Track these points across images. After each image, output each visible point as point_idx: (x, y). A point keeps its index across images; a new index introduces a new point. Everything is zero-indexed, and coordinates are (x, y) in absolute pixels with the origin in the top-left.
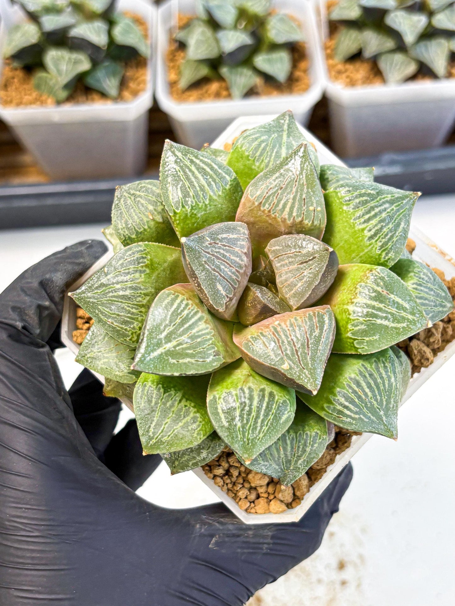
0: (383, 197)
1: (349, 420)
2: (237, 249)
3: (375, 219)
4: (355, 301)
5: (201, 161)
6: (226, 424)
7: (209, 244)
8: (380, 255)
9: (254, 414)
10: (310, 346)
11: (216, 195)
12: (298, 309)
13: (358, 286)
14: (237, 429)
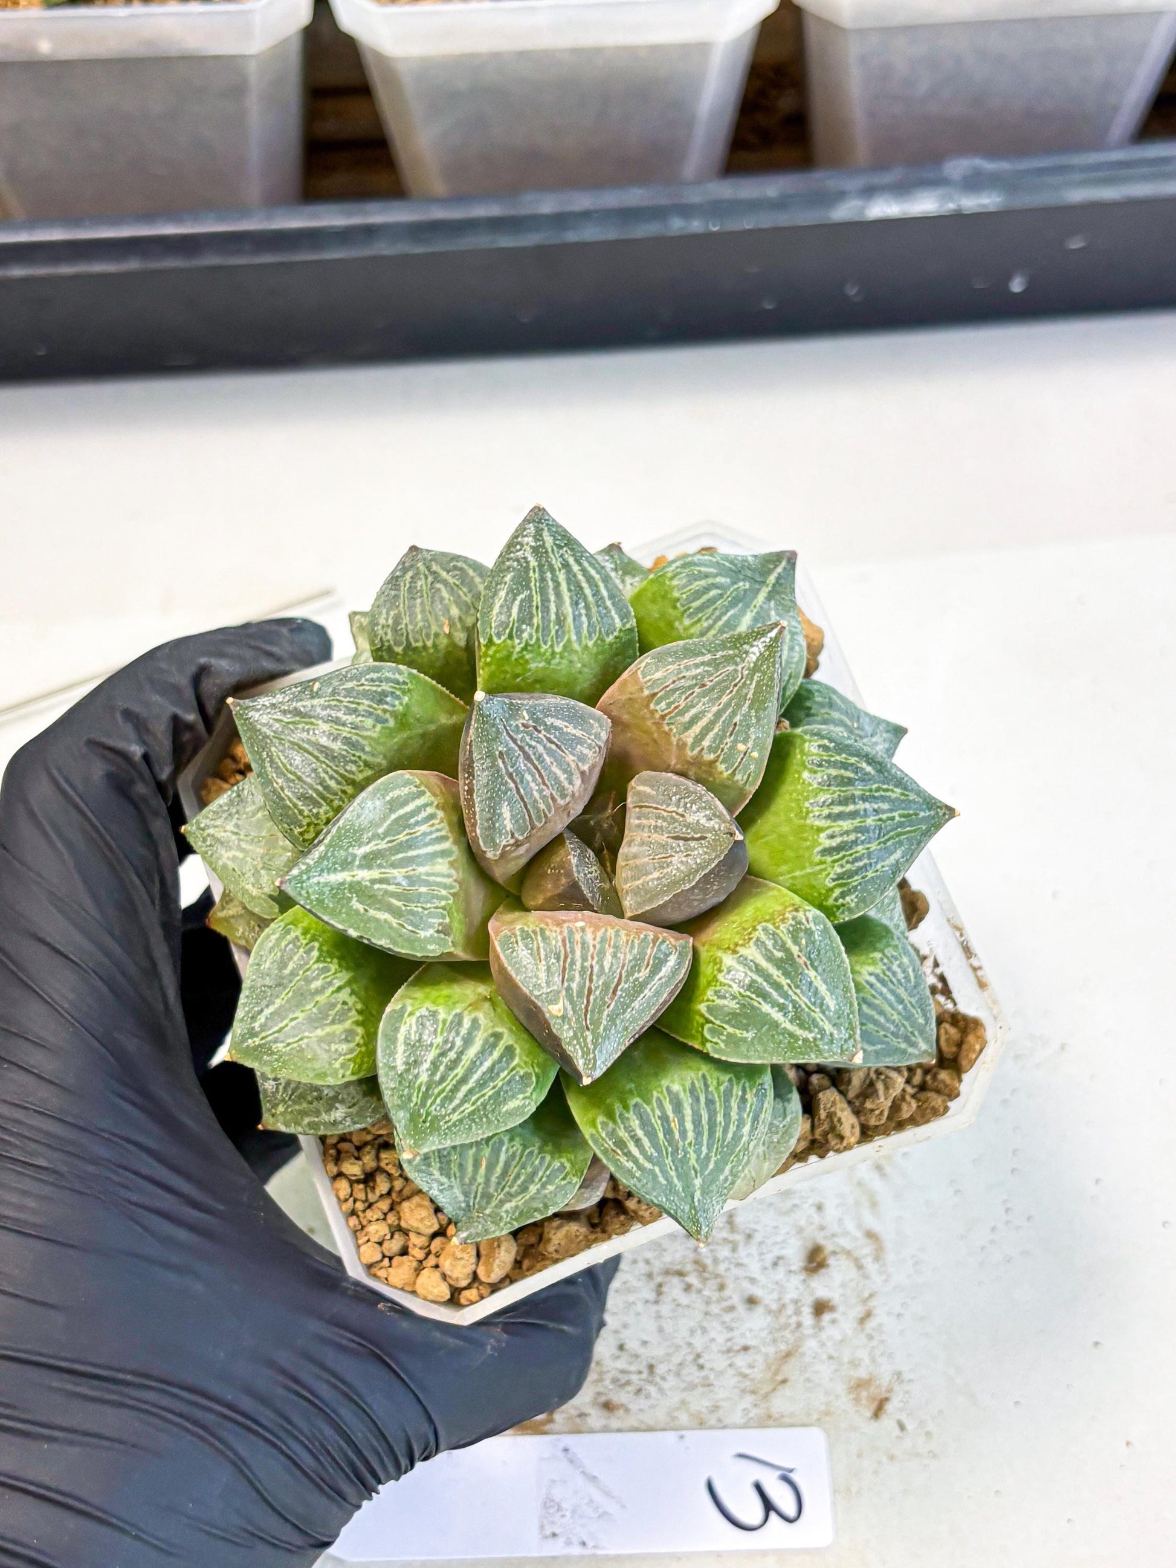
0: (885, 787)
1: (630, 1165)
2: (570, 758)
3: (850, 821)
4: (742, 951)
5: (584, 571)
6: (401, 1068)
7: (523, 725)
8: (831, 890)
9: (460, 1071)
10: (619, 993)
11: (580, 644)
12: (634, 918)
13: (759, 927)
14: (417, 1085)
